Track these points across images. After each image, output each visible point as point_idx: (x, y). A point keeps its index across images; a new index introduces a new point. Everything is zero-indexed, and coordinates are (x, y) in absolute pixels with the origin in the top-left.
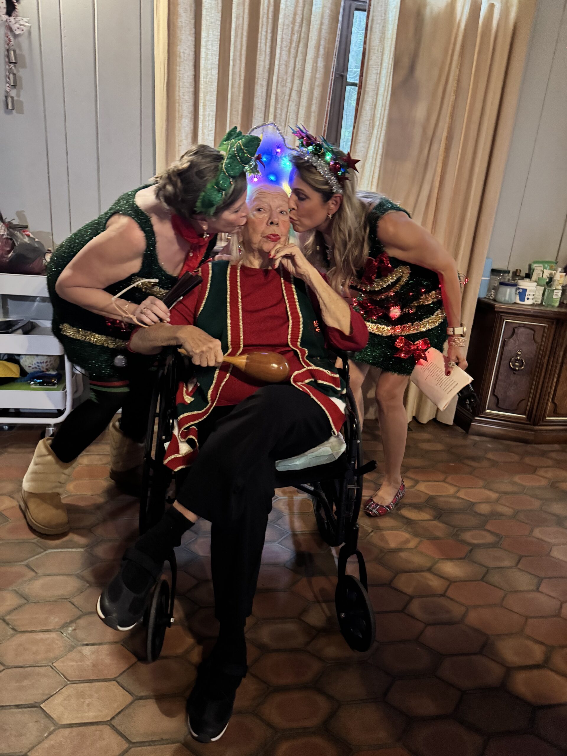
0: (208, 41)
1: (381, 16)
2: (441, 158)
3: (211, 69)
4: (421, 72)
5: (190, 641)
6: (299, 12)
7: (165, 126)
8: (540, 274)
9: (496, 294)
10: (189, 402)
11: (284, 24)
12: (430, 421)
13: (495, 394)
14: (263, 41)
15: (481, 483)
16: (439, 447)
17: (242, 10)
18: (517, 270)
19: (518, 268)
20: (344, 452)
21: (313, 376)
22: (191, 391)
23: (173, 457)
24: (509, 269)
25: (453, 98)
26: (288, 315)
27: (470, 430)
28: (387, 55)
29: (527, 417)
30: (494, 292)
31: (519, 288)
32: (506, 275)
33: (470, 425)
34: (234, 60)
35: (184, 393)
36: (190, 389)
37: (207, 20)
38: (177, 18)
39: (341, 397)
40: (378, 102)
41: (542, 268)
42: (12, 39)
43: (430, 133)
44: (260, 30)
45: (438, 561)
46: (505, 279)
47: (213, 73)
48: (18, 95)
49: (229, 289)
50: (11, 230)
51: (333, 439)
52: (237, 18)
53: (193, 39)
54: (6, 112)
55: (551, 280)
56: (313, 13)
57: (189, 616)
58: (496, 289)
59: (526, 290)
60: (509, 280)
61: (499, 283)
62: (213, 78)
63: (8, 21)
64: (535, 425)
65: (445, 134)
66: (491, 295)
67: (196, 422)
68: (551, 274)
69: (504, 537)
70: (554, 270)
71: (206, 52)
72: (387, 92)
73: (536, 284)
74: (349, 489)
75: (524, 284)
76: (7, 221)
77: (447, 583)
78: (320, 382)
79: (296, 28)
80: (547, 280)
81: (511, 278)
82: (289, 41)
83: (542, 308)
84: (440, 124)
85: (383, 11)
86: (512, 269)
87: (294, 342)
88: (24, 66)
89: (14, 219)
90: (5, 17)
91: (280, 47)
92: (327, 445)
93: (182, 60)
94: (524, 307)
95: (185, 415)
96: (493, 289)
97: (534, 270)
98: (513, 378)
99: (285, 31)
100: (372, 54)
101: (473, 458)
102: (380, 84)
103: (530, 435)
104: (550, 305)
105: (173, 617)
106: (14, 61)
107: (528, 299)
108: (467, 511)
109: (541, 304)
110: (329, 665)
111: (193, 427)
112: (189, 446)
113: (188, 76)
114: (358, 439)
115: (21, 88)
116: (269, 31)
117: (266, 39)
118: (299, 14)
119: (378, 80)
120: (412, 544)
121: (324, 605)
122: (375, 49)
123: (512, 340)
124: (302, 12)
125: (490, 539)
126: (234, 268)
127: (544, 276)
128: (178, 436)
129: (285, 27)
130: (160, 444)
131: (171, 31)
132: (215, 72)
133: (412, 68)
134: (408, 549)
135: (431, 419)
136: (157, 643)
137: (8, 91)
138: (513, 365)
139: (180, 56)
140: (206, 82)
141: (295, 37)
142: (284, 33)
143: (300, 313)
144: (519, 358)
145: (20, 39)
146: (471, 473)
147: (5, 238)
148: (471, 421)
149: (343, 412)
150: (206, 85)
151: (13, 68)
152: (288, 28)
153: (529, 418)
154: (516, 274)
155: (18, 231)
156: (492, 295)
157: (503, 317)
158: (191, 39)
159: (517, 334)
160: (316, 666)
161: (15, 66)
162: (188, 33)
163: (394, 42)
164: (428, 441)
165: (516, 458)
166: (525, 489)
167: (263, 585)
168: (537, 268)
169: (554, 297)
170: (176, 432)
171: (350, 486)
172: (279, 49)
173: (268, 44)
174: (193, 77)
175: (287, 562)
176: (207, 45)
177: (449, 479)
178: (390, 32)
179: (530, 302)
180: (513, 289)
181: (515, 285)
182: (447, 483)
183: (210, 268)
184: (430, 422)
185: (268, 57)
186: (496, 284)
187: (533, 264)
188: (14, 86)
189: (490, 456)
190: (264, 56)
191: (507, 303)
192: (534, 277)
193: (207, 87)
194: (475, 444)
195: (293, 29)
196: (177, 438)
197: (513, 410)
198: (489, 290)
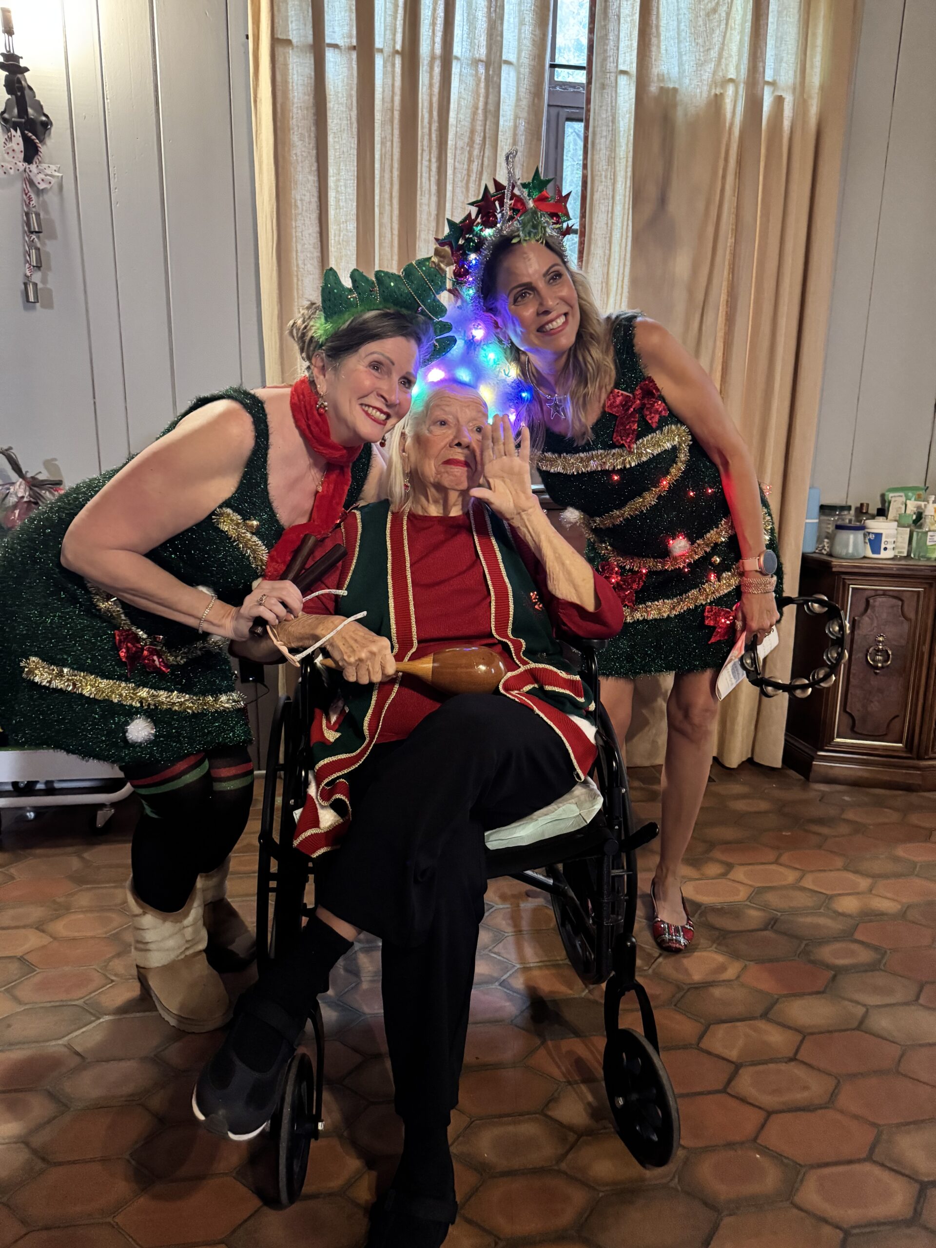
0: (338, 180)
1: (608, 126)
2: (720, 334)
3: (346, 222)
4: (677, 206)
5: (354, 1164)
6: (479, 128)
7: (276, 312)
8: (900, 508)
9: (832, 545)
10: (332, 740)
11: (456, 148)
12: (743, 762)
13: (848, 710)
14: (425, 175)
15: (839, 862)
16: (763, 806)
17: (390, 131)
18: (862, 505)
19: (865, 502)
20: (600, 810)
21: (536, 681)
22: (335, 723)
23: (309, 833)
24: (849, 504)
25: (731, 241)
26: (487, 586)
27: (812, 775)
28: (620, 183)
29: (906, 746)
30: (828, 543)
31: (869, 533)
32: (846, 512)
33: (811, 765)
34: (381, 206)
35: (324, 726)
36: (334, 719)
37: (335, 149)
38: (289, 150)
39: (588, 716)
40: (612, 255)
41: (904, 499)
42: (33, 196)
43: (700, 296)
44: (419, 158)
45: (778, 999)
46: (843, 520)
47: (348, 228)
48: (44, 281)
49: (389, 552)
50: (35, 489)
51: (578, 791)
52: (383, 143)
53: (316, 179)
54: (26, 308)
55: (920, 516)
56: (501, 128)
57: (350, 1120)
58: (831, 537)
59: (881, 534)
60: (850, 521)
61: (834, 527)
62: (350, 234)
63: (27, 170)
64: (920, 758)
65: (724, 297)
66: (823, 547)
67: (346, 771)
68: (919, 507)
69: (888, 952)
70: (924, 501)
71: (336, 198)
72: (626, 239)
73: (896, 523)
74: (614, 877)
75: (876, 525)
76: (29, 475)
77: (799, 1038)
78: (548, 688)
79: (476, 152)
80: (914, 517)
81: (853, 518)
82: (465, 172)
83: (911, 562)
84: (715, 281)
85: (610, 118)
86: (854, 504)
87: (502, 629)
88: (53, 236)
89: (40, 472)
90: (22, 165)
91: (451, 182)
92: (570, 801)
93: (300, 211)
94: (880, 562)
95: (326, 761)
96: (827, 538)
97: (890, 502)
98: (875, 682)
99: (457, 157)
100: (597, 183)
101: (821, 821)
102: (615, 228)
103: (914, 777)
104: (923, 557)
105: (322, 1121)
106: (37, 230)
107: (885, 549)
108: (821, 911)
109: (908, 556)
110: (601, 1195)
111: (342, 780)
112: (335, 814)
113: (310, 234)
114: (623, 787)
115: (49, 268)
116: (434, 160)
117: (430, 170)
118: (479, 131)
119: (610, 222)
120: (731, 972)
121: (583, 1088)
122: (601, 175)
123: (866, 619)
124: (482, 128)
125: (865, 956)
126: (397, 517)
127: (908, 512)
128: (317, 798)
129: (458, 152)
130: (287, 811)
131: (280, 170)
132: (352, 226)
133: (663, 201)
134: (724, 981)
135: (744, 759)
136: (296, 1169)
137: (29, 274)
138: (873, 660)
139: (296, 206)
140: (339, 241)
141: (475, 166)
142: (457, 160)
143: (507, 580)
144: (881, 647)
145: (46, 197)
146: (820, 847)
147: (26, 502)
148: (813, 759)
149: (593, 741)
150: (339, 246)
151: (36, 239)
152: (462, 153)
153: (909, 747)
154: (861, 511)
155: (46, 490)
156: (826, 548)
157: (848, 582)
158: (313, 178)
159: (874, 607)
160: (578, 1198)
161: (38, 238)
162: (307, 170)
163: (630, 163)
164: (744, 797)
165: (893, 816)
166: (916, 867)
167: (477, 1058)
168: (897, 499)
169: (929, 543)
170: (312, 791)
171: (615, 872)
172: (451, 185)
173: (434, 179)
174: (318, 235)
175: (516, 1017)
176: (337, 186)
177: (785, 858)
178: (623, 148)
179: (889, 554)
180: (860, 535)
181: (863, 528)
182: (781, 865)
183: (359, 520)
184: (742, 765)
185: (434, 199)
186: (831, 528)
187: (887, 493)
188: (38, 267)
189: (850, 815)
190: (427, 196)
191: (852, 558)
192: (892, 514)
193: (341, 249)
194: (823, 797)
195: (470, 153)
196: (315, 800)
197: (879, 736)
198: (819, 540)
